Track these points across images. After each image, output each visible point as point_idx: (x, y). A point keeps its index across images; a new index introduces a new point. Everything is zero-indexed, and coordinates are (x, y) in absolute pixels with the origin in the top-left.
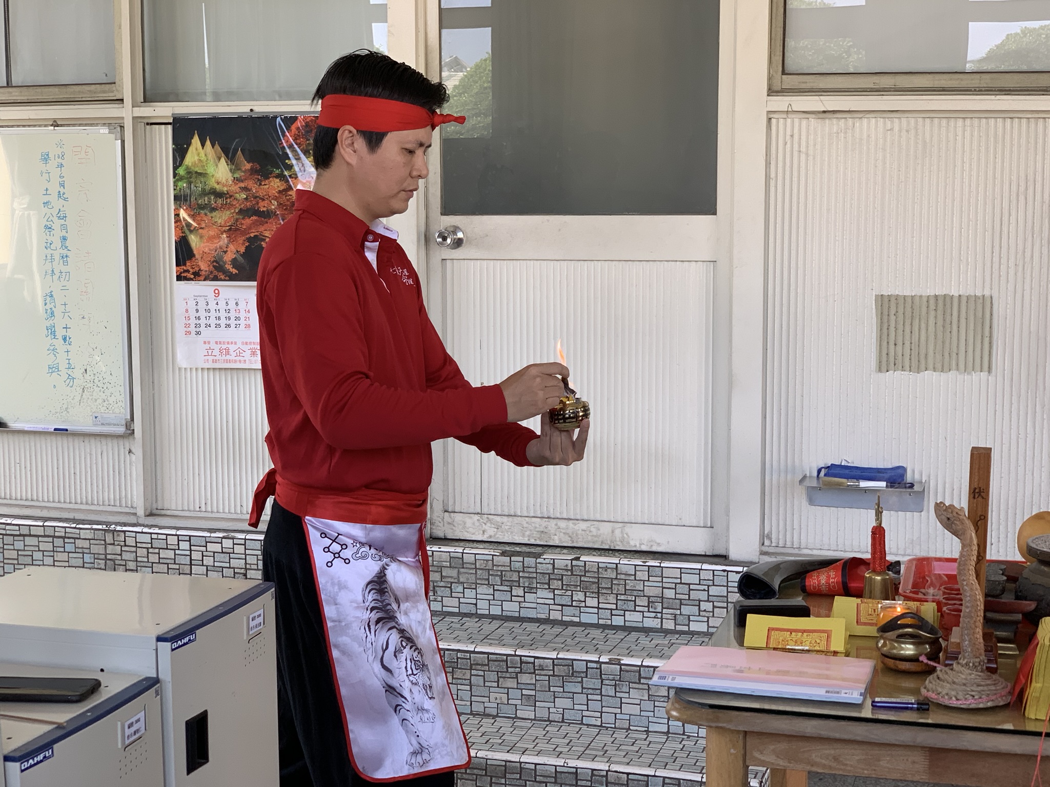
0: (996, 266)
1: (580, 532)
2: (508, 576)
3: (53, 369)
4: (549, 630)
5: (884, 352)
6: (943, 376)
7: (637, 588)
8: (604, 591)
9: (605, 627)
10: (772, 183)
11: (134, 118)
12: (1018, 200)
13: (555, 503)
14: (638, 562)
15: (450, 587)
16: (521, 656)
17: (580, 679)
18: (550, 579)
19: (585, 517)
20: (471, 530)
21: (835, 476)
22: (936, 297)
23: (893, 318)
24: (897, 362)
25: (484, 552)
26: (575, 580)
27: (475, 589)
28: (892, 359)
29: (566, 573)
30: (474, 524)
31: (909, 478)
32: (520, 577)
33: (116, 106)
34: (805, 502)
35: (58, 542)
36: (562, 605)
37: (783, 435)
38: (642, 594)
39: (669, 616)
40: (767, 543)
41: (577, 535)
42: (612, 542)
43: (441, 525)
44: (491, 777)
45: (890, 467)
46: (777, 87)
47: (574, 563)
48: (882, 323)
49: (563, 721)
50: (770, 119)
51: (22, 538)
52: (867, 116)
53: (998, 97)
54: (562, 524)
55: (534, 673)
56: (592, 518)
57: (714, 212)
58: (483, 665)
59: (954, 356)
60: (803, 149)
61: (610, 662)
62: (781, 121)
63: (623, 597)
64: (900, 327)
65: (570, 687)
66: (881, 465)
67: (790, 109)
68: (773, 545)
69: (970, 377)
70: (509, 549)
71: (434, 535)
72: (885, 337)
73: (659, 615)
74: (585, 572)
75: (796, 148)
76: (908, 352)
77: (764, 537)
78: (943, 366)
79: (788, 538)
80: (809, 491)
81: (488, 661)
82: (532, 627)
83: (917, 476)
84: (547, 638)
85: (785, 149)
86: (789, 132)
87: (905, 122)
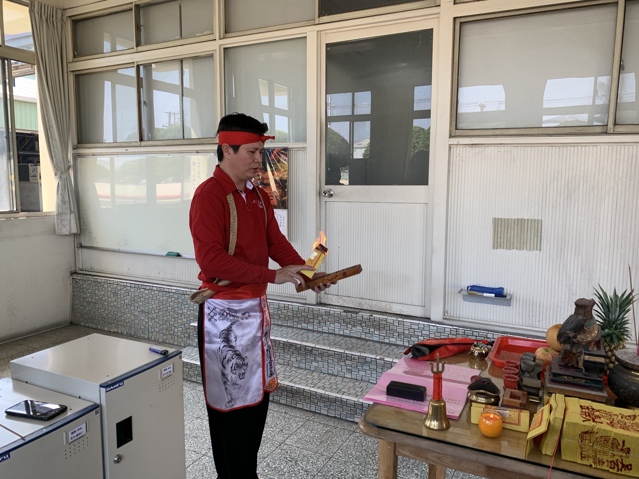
0: (544, 207)
1: (374, 305)
2: (346, 320)
4: (360, 343)
5: (496, 241)
6: (521, 252)
7: (394, 329)
8: (381, 329)
9: (382, 343)
10: (451, 173)
12: (554, 180)
13: (365, 293)
14: (395, 319)
15: (325, 323)
16: (346, 354)
17: (368, 365)
18: (361, 322)
19: (376, 299)
20: (334, 301)
21: (473, 290)
22: (518, 219)
23: (499, 227)
24: (501, 245)
25: (338, 310)
26: (371, 324)
27: (334, 324)
28: (498, 244)
29: (367, 321)
30: (335, 299)
31: (505, 292)
32: (350, 321)
34: (462, 300)
36: (366, 333)
37: (453, 273)
38: (396, 331)
39: (406, 341)
40: (446, 314)
41: (373, 306)
42: (386, 309)
43: (324, 299)
44: (330, 402)
45: (497, 287)
46: (453, 135)
47: (370, 317)
48: (495, 229)
49: (362, 380)
50: (450, 147)
51: (184, 295)
52: (490, 146)
53: (546, 138)
54: (367, 301)
55: (351, 360)
56: (378, 300)
57: (427, 184)
58: (332, 356)
59: (525, 243)
60: (464, 159)
61: (380, 359)
62: (455, 148)
63: (388, 332)
64: (502, 231)
65: (365, 367)
66: (493, 287)
67: (458, 143)
68: (449, 315)
69: (532, 252)
70: (347, 310)
71: (321, 302)
72: (496, 235)
73: (403, 340)
74: (375, 321)
75: (461, 159)
76: (505, 241)
77: (445, 312)
78: (520, 248)
79: (455, 313)
80: (464, 295)
81: (335, 354)
82: (354, 340)
83: (508, 292)
84: (358, 346)
85: (456, 159)
86: (458, 153)
87: (506, 148)
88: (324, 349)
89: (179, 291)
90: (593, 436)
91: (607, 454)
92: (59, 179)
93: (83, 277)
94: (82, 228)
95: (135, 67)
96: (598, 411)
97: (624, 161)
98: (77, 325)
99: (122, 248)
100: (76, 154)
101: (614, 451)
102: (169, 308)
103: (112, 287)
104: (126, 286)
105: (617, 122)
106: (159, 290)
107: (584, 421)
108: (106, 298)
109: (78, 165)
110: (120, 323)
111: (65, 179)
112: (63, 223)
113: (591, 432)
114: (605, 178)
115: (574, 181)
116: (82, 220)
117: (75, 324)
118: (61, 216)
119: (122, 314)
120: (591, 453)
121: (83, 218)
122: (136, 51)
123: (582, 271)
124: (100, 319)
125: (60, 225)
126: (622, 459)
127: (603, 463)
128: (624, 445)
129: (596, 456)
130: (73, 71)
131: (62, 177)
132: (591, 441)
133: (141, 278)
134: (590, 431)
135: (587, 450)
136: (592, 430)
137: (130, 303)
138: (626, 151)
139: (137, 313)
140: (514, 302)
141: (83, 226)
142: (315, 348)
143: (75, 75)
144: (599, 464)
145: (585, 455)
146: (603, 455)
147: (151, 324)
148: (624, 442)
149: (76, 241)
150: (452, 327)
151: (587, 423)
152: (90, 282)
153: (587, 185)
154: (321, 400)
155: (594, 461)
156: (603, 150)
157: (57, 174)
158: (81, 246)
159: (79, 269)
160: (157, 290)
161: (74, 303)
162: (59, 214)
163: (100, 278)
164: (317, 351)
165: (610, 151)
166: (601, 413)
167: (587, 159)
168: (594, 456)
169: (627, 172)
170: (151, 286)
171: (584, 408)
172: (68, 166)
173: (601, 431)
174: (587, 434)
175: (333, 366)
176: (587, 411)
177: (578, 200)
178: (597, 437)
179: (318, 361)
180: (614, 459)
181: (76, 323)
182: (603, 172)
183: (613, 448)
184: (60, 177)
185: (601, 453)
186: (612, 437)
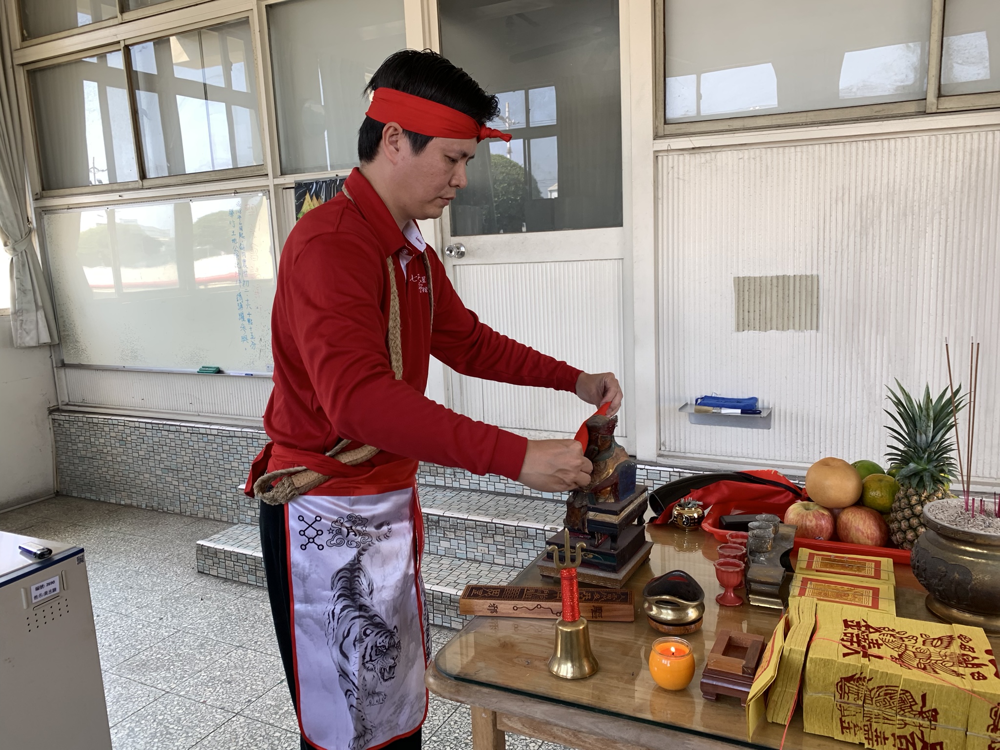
0: (821, 253)
3: (244, 339)
4: (521, 503)
5: (741, 317)
6: (785, 333)
10: (660, 202)
11: (274, 185)
12: (837, 204)
16: (495, 523)
17: (532, 541)
19: (546, 429)
21: (705, 405)
22: (777, 277)
23: (746, 293)
24: (750, 324)
28: (746, 322)
31: (760, 405)
33: (265, 178)
34: (688, 422)
35: (250, 441)
37: (671, 376)
40: (663, 448)
45: (746, 397)
46: (661, 133)
48: (739, 297)
50: (657, 157)
51: (231, 438)
52: (724, 149)
53: (820, 128)
55: (504, 535)
56: (550, 429)
59: (791, 319)
60: (681, 177)
61: (551, 530)
62: (665, 158)
64: (752, 300)
65: (526, 545)
66: (740, 397)
67: (669, 149)
68: (667, 450)
69: (803, 334)
72: (741, 306)
75: (676, 175)
76: (757, 317)
77: (660, 444)
78: (783, 326)
79: (677, 445)
80: (690, 414)
81: (476, 525)
82: (511, 500)
83: (766, 405)
84: (517, 509)
85: (668, 177)
86: (670, 165)
87: (752, 152)
88: (458, 518)
89: (224, 432)
90: (863, 685)
91: (891, 722)
92: (12, 252)
93: (69, 416)
94: (62, 334)
95: (122, 49)
96: (877, 630)
97: (957, 161)
98: (67, 496)
99: (129, 364)
100: (40, 207)
101: (906, 716)
102: (210, 461)
103: (116, 430)
104: (139, 427)
105: (943, 93)
106: (191, 432)
107: (845, 655)
108: (109, 448)
109: (46, 227)
110: (133, 490)
111: (24, 252)
112: (24, 326)
113: (860, 678)
114: (924, 194)
115: (871, 203)
116: (60, 321)
117: (63, 495)
118: (20, 316)
119: (137, 474)
120: (860, 720)
121: (62, 317)
122: (121, 22)
123: (890, 361)
124: (102, 486)
125: (20, 331)
126: (922, 732)
127: (886, 739)
128: (924, 705)
129: (871, 725)
130: (23, 65)
131: (17, 249)
132: (860, 695)
133: (163, 413)
134: (857, 676)
135: (853, 713)
136: (861, 673)
137: (147, 456)
138: (961, 144)
139: (159, 472)
140: (775, 422)
141: (64, 331)
142: (443, 516)
143: (28, 71)
144: (877, 741)
145: (848, 723)
146: (884, 723)
147: (183, 489)
148: (924, 697)
149: (53, 357)
150: (671, 470)
151: (852, 660)
152: (80, 424)
153: (893, 209)
154: (450, 605)
155: (867, 736)
156: (919, 144)
157: (8, 244)
158: (64, 365)
159: (64, 403)
160: (188, 433)
161: (59, 459)
162: (17, 312)
163: (97, 416)
164: (447, 521)
165: (933, 146)
166: (884, 634)
167: (892, 163)
168: (867, 725)
169: (962, 181)
170: (177, 425)
171: (850, 626)
172: (27, 230)
173: (879, 676)
174: (852, 682)
175: (473, 545)
176: (856, 632)
177: (880, 236)
178: (870, 687)
179: (450, 539)
180: (907, 731)
181: (65, 493)
182: (921, 184)
183: (904, 710)
184: (14, 249)
185: (881, 721)
186: (900, 688)
